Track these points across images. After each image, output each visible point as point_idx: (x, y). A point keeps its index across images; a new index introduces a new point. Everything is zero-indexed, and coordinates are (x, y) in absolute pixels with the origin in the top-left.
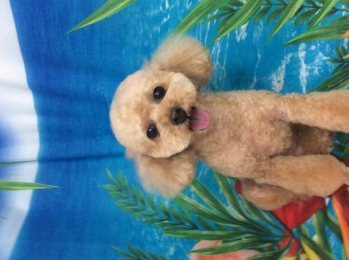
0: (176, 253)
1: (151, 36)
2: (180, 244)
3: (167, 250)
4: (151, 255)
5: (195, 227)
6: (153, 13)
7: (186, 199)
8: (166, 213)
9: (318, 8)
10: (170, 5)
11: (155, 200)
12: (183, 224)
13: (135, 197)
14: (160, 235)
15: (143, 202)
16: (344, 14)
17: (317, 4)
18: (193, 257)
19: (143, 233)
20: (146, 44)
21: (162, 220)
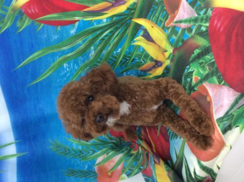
0: (88, 168)
2: (90, 163)
3: (84, 167)
4: (78, 170)
6: (63, 73)
7: (89, 143)
8: (81, 152)
9: (128, 60)
10: (69, 69)
14: (80, 161)
16: (137, 61)
17: (127, 58)
18: (96, 168)
19: (72, 162)
21: (80, 155)
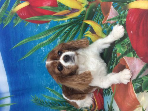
1: (40, 58)
5: (59, 105)
7: (56, 99)
11: (47, 101)
12: (56, 105)
13: (41, 102)
14: (50, 109)
15: (43, 102)
20: (39, 60)
21: (50, 105)
